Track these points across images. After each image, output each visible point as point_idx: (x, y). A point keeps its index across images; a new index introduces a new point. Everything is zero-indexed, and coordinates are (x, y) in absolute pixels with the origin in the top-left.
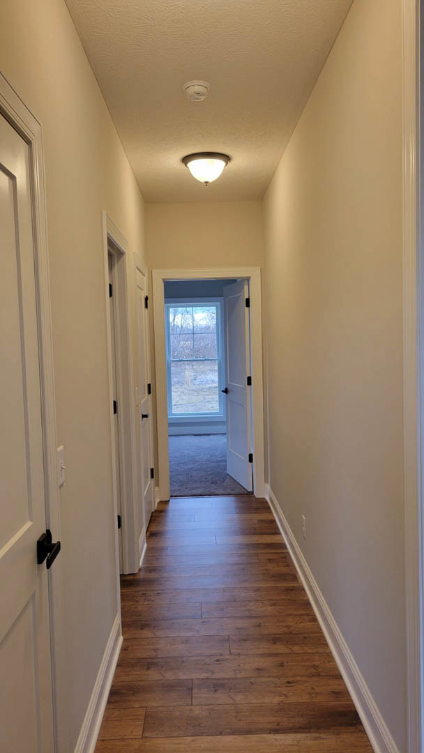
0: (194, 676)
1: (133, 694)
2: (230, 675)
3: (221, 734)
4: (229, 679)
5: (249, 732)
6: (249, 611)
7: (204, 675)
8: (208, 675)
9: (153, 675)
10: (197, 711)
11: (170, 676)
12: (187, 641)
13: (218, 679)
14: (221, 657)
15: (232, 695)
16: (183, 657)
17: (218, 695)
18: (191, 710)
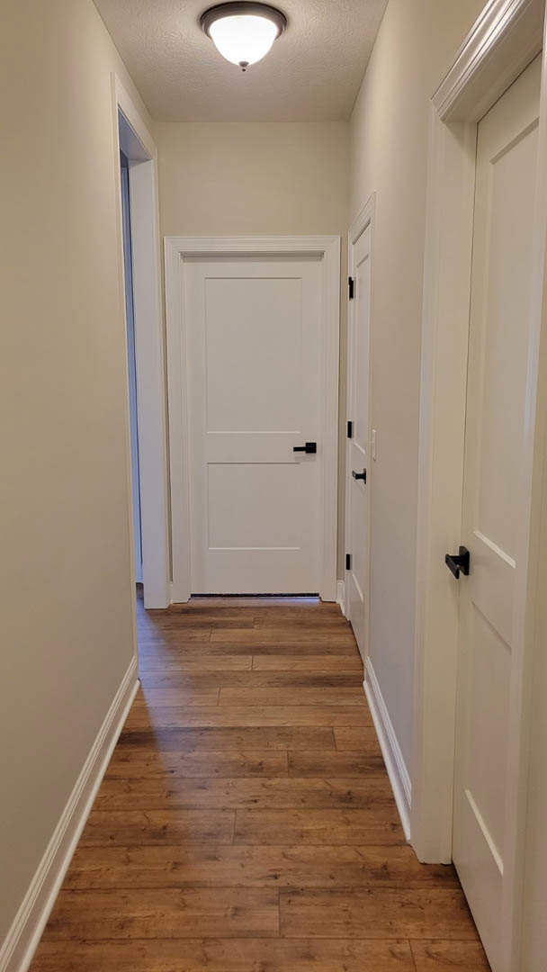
0: (287, 781)
1: (357, 764)
2: (241, 782)
3: (259, 728)
4: (244, 777)
5: (232, 729)
6: (183, 906)
7: (274, 782)
8: (268, 782)
9: (340, 785)
10: (282, 746)
11: (318, 783)
12: (302, 836)
13: (256, 777)
14: (249, 806)
15: (242, 759)
16: (304, 808)
17: (259, 760)
18: (289, 746)
